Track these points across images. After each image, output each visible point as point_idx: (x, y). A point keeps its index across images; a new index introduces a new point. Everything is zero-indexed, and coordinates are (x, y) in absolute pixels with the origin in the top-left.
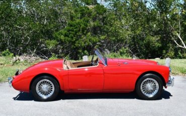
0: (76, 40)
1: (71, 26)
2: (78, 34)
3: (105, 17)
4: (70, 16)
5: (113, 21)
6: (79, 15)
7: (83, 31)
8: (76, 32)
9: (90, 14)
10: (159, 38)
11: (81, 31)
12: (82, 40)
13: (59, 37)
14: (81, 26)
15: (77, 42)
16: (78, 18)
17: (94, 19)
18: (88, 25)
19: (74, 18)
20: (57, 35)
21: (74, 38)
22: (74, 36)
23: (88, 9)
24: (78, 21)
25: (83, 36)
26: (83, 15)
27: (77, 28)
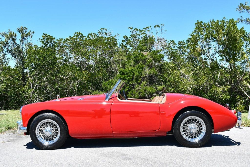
0: (129, 90)
1: (123, 74)
2: (130, 83)
3: (162, 65)
4: (122, 63)
5: (171, 70)
6: (132, 63)
7: (137, 80)
8: (129, 81)
9: (144, 61)
10: (226, 89)
11: (134, 80)
12: (136, 90)
13: (108, 87)
14: (134, 74)
15: (130, 92)
16: (131, 66)
17: (150, 67)
18: (143, 72)
19: (126, 66)
20: (107, 85)
21: (127, 87)
22: (127, 86)
23: (143, 55)
24: (130, 68)
25: (136, 86)
26: (136, 62)
27: (129, 76)
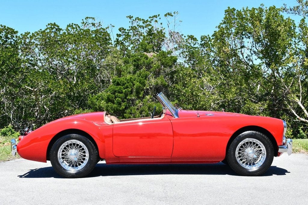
0: (126, 108)
1: (118, 84)
2: (129, 97)
3: (175, 72)
4: (117, 69)
5: (188, 79)
6: (132, 68)
7: (138, 93)
8: (126, 95)
9: (149, 66)
10: (266, 106)
11: (134, 93)
12: (136, 107)
13: (97, 103)
14: (134, 85)
15: (128, 111)
16: (130, 73)
17: (157, 74)
18: (147, 82)
19: (122, 73)
20: (95, 101)
21: (123, 104)
22: (123, 101)
23: (147, 58)
24: (128, 76)
25: (137, 102)
26: (138, 67)
27: (127, 87)
